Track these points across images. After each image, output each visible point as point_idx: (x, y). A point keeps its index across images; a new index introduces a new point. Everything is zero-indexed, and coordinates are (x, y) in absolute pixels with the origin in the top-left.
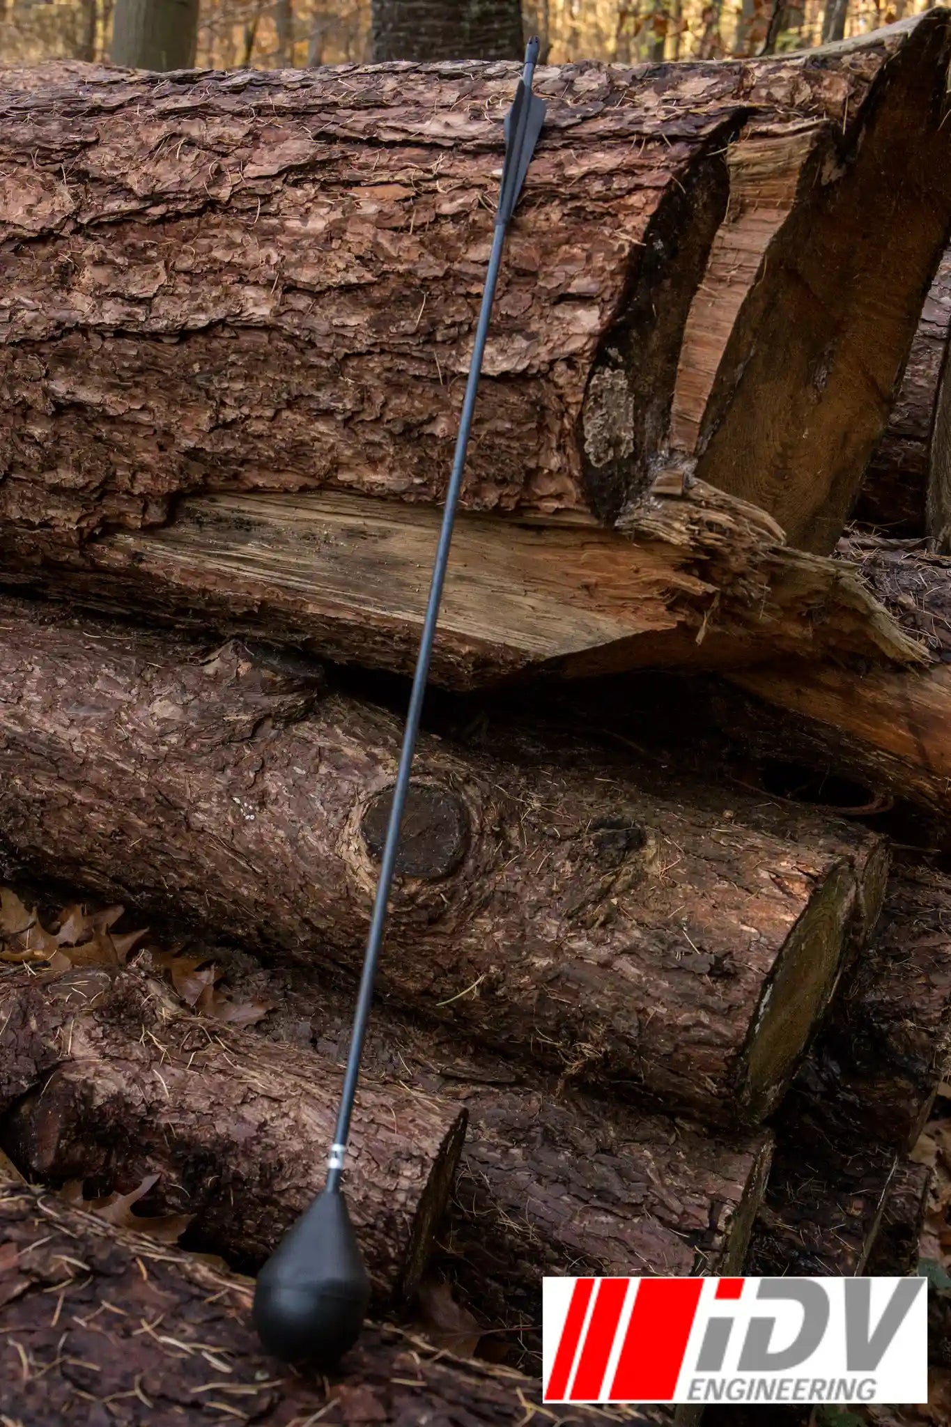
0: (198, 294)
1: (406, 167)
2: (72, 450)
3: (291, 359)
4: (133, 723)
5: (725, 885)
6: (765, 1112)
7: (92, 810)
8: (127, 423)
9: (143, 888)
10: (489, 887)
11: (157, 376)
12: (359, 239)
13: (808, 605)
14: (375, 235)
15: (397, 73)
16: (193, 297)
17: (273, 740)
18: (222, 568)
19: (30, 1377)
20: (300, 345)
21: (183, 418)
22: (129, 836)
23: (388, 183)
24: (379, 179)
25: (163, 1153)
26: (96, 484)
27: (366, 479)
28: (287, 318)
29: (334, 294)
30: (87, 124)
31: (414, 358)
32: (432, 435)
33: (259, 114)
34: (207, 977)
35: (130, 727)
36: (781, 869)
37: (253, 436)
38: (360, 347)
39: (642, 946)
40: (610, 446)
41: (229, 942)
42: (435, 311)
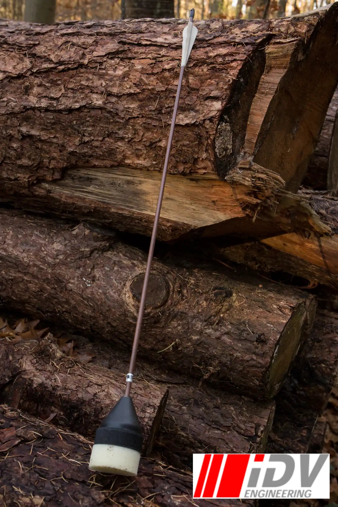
0: (76, 96)
1: (151, 53)
3: (109, 119)
4: (47, 251)
5: (261, 310)
6: (274, 393)
7: (30, 283)
8: (48, 142)
9: (48, 312)
10: (176, 310)
11: (61, 126)
12: (134, 77)
13: (289, 211)
14: (141, 76)
15: (146, 22)
17: (97, 258)
18: (81, 195)
19: (23, 472)
20: (113, 114)
21: (69, 140)
22: (43, 292)
23: (145, 58)
24: (142, 57)
25: (58, 405)
26: (36, 164)
27: (135, 162)
28: (108, 105)
29: (125, 97)
30: (35, 38)
31: (154, 119)
32: (160, 146)
33: (97, 35)
35: (45, 253)
36: (281, 305)
37: (95, 147)
38: (134, 115)
39: (232, 331)
40: (224, 150)
41: (79, 332)
42: (162, 102)
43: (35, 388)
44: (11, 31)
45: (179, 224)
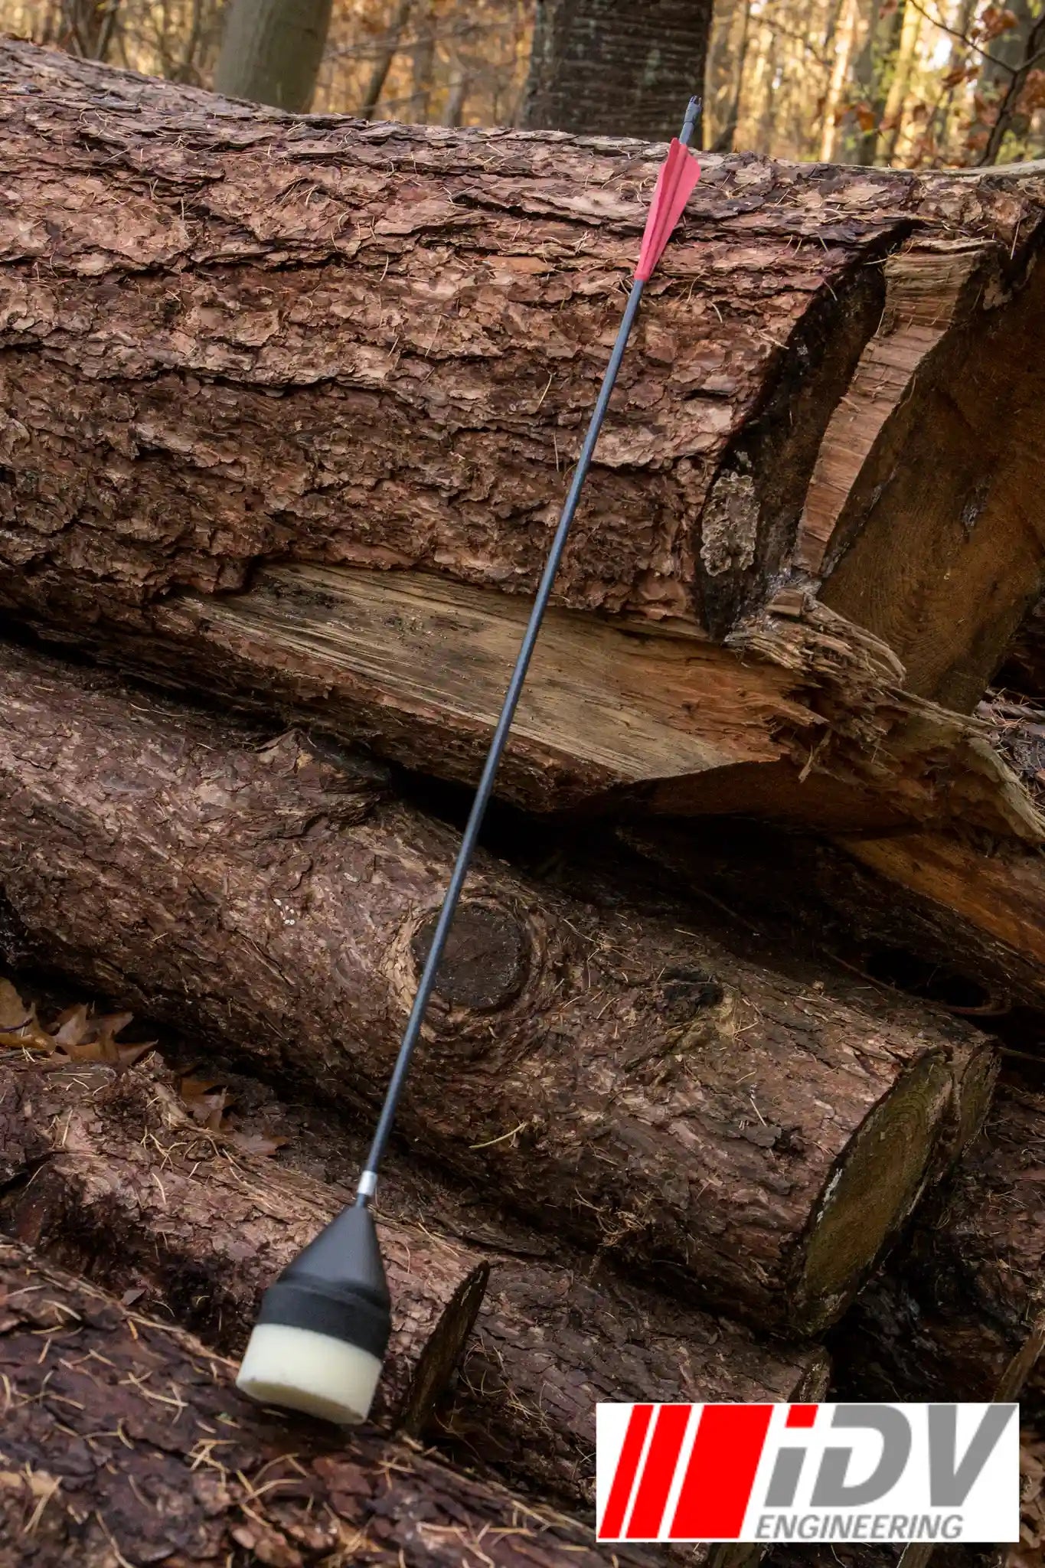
0: (311, 349)
1: (546, 242)
2: (151, 500)
3: (401, 428)
4: (175, 805)
5: (804, 1055)
6: (821, 1323)
7: (116, 896)
8: (214, 476)
9: (159, 990)
10: (543, 1026)
11: (258, 431)
12: (488, 310)
13: (930, 763)
14: (507, 308)
15: (549, 143)
16: (305, 351)
17: (326, 841)
18: (296, 647)
19: (12, 1406)
20: (413, 413)
21: (277, 478)
22: (152, 929)
23: (526, 255)
24: (517, 250)
25: (151, 1266)
26: (171, 539)
27: (464, 563)
28: (402, 384)
29: (456, 364)
30: (214, 159)
31: (531, 440)
32: (541, 524)
33: (398, 169)
34: (217, 1101)
35: (171, 809)
36: (867, 1047)
37: (349, 505)
38: (475, 423)
39: (703, 1110)
40: (729, 554)
41: (247, 1066)
42: (559, 391)
43: (89, 1206)
44: (146, 129)
45: (578, 765)
